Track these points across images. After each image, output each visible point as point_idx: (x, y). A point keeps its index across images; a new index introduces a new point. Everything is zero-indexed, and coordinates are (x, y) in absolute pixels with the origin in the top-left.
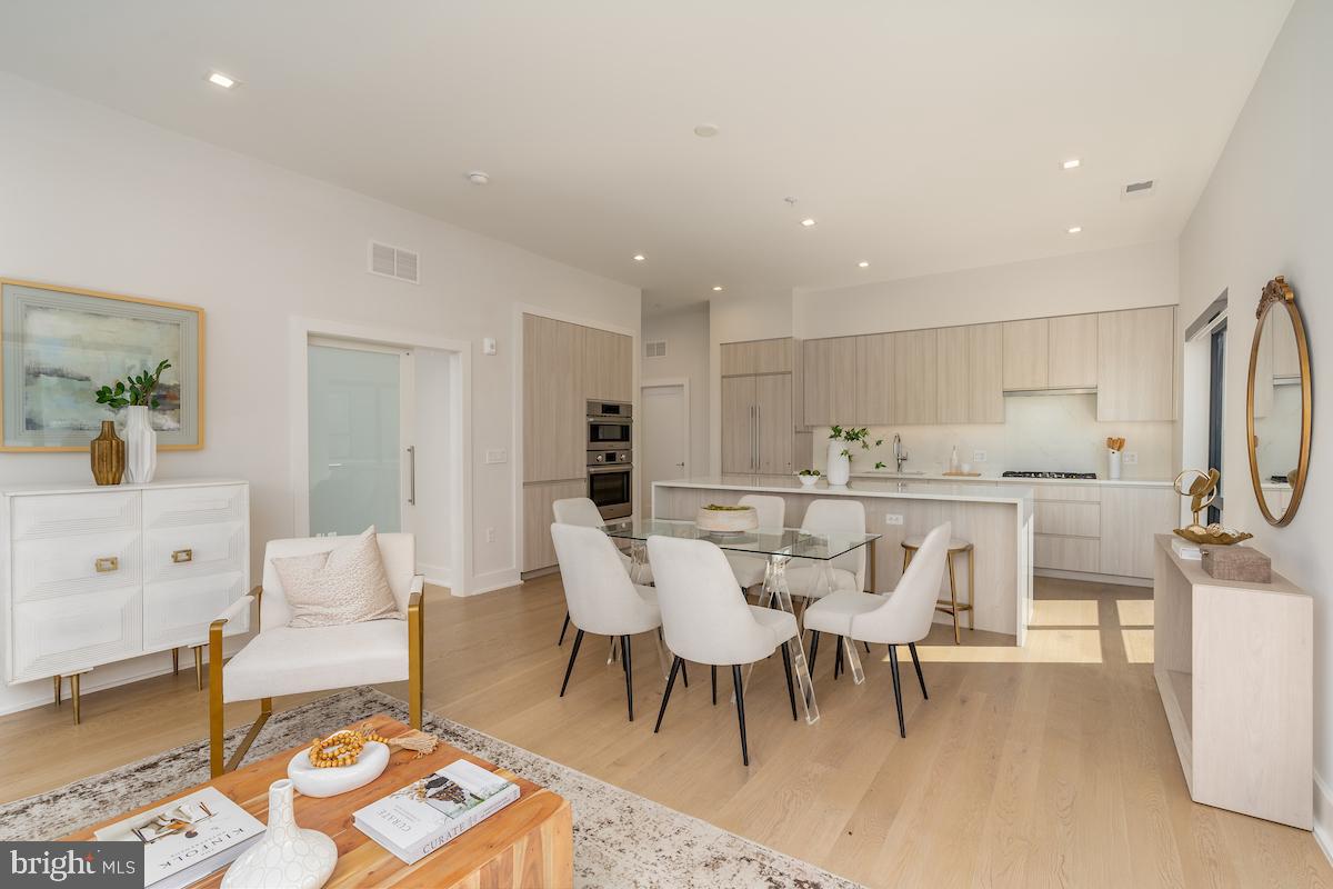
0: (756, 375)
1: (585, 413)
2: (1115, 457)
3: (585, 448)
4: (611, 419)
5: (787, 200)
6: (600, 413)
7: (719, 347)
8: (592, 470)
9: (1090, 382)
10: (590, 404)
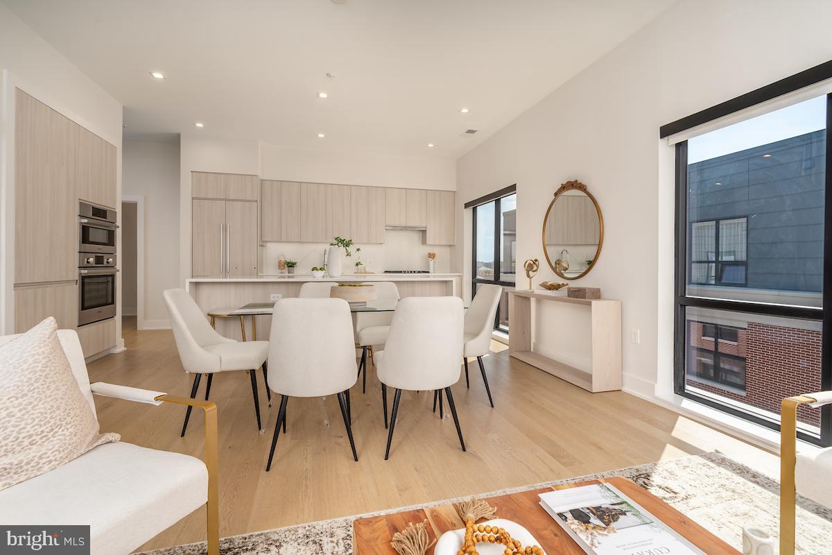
0: (226, 200)
1: (77, 212)
2: (431, 262)
3: (77, 249)
4: (99, 221)
5: (328, 74)
6: (90, 214)
7: (190, 174)
8: (85, 272)
9: (423, 225)
10: (83, 205)
